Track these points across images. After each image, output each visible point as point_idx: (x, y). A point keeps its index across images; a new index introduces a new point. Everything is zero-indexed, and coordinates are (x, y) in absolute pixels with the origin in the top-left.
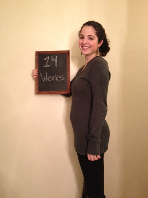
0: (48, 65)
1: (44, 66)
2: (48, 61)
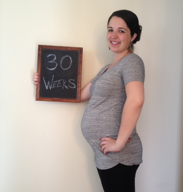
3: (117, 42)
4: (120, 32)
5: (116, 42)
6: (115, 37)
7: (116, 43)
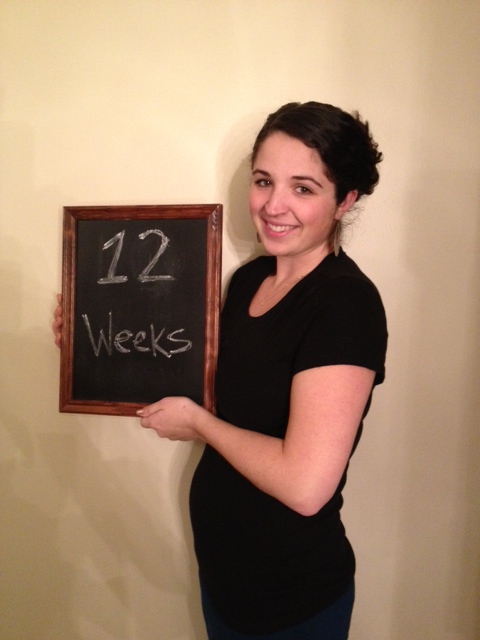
0: (117, 274)
1: (102, 281)
2: (117, 255)
3: (286, 225)
4: (299, 190)
5: (282, 225)
6: (280, 211)
7: (283, 228)
